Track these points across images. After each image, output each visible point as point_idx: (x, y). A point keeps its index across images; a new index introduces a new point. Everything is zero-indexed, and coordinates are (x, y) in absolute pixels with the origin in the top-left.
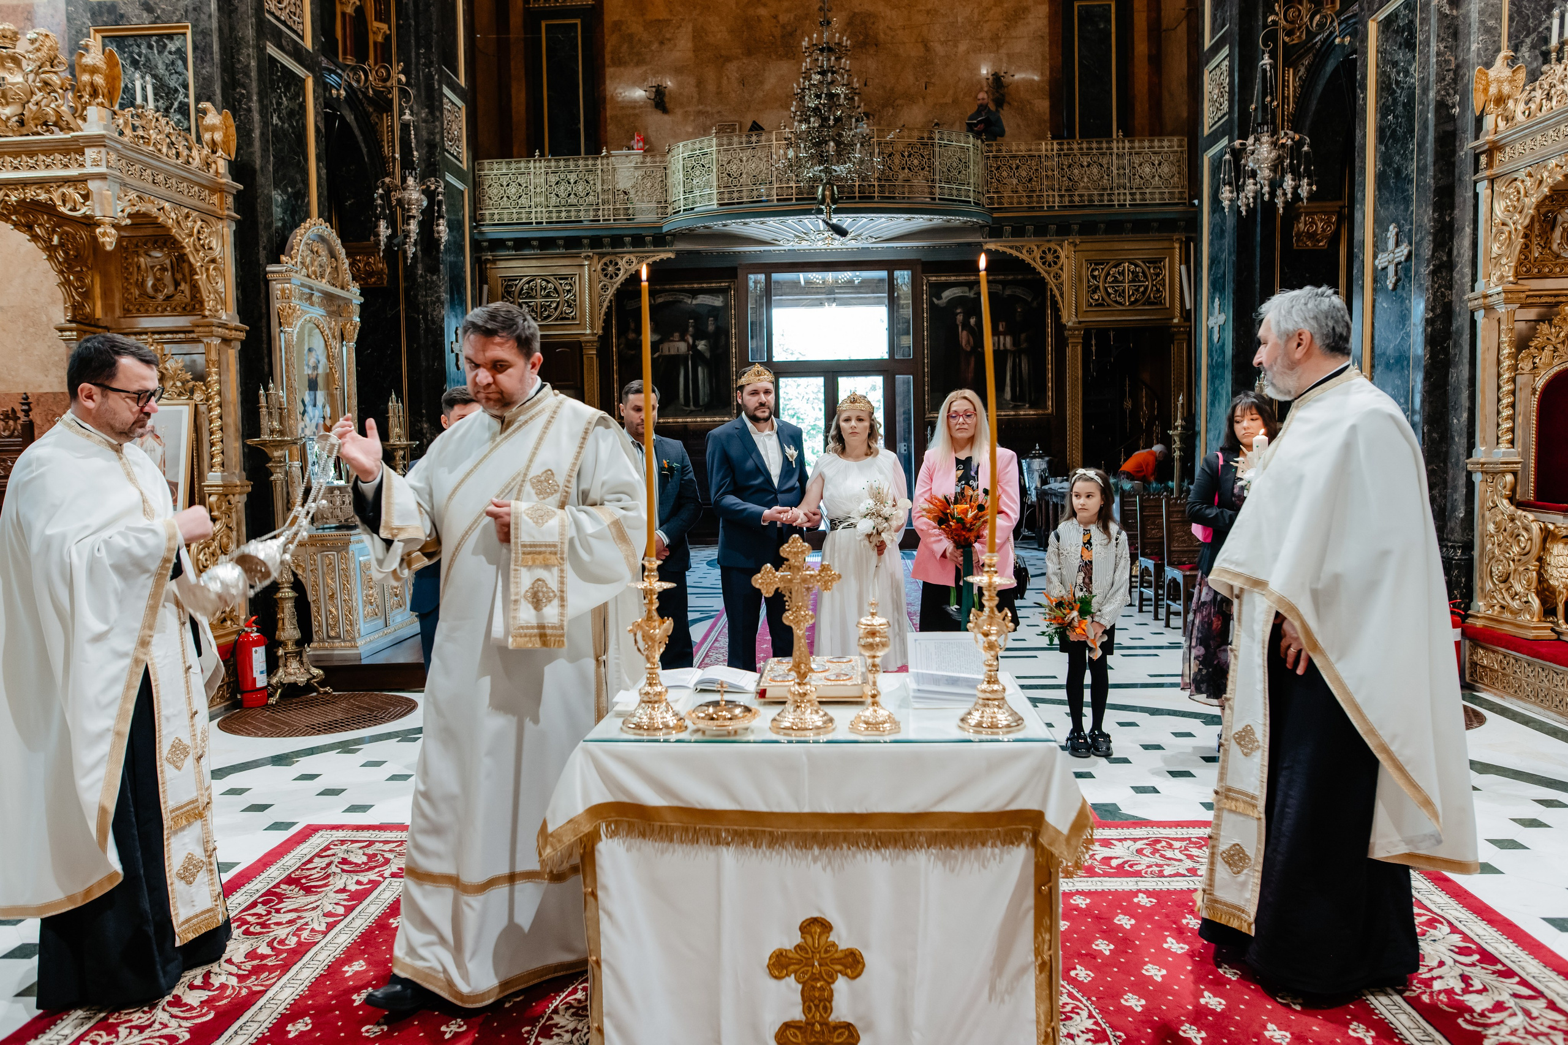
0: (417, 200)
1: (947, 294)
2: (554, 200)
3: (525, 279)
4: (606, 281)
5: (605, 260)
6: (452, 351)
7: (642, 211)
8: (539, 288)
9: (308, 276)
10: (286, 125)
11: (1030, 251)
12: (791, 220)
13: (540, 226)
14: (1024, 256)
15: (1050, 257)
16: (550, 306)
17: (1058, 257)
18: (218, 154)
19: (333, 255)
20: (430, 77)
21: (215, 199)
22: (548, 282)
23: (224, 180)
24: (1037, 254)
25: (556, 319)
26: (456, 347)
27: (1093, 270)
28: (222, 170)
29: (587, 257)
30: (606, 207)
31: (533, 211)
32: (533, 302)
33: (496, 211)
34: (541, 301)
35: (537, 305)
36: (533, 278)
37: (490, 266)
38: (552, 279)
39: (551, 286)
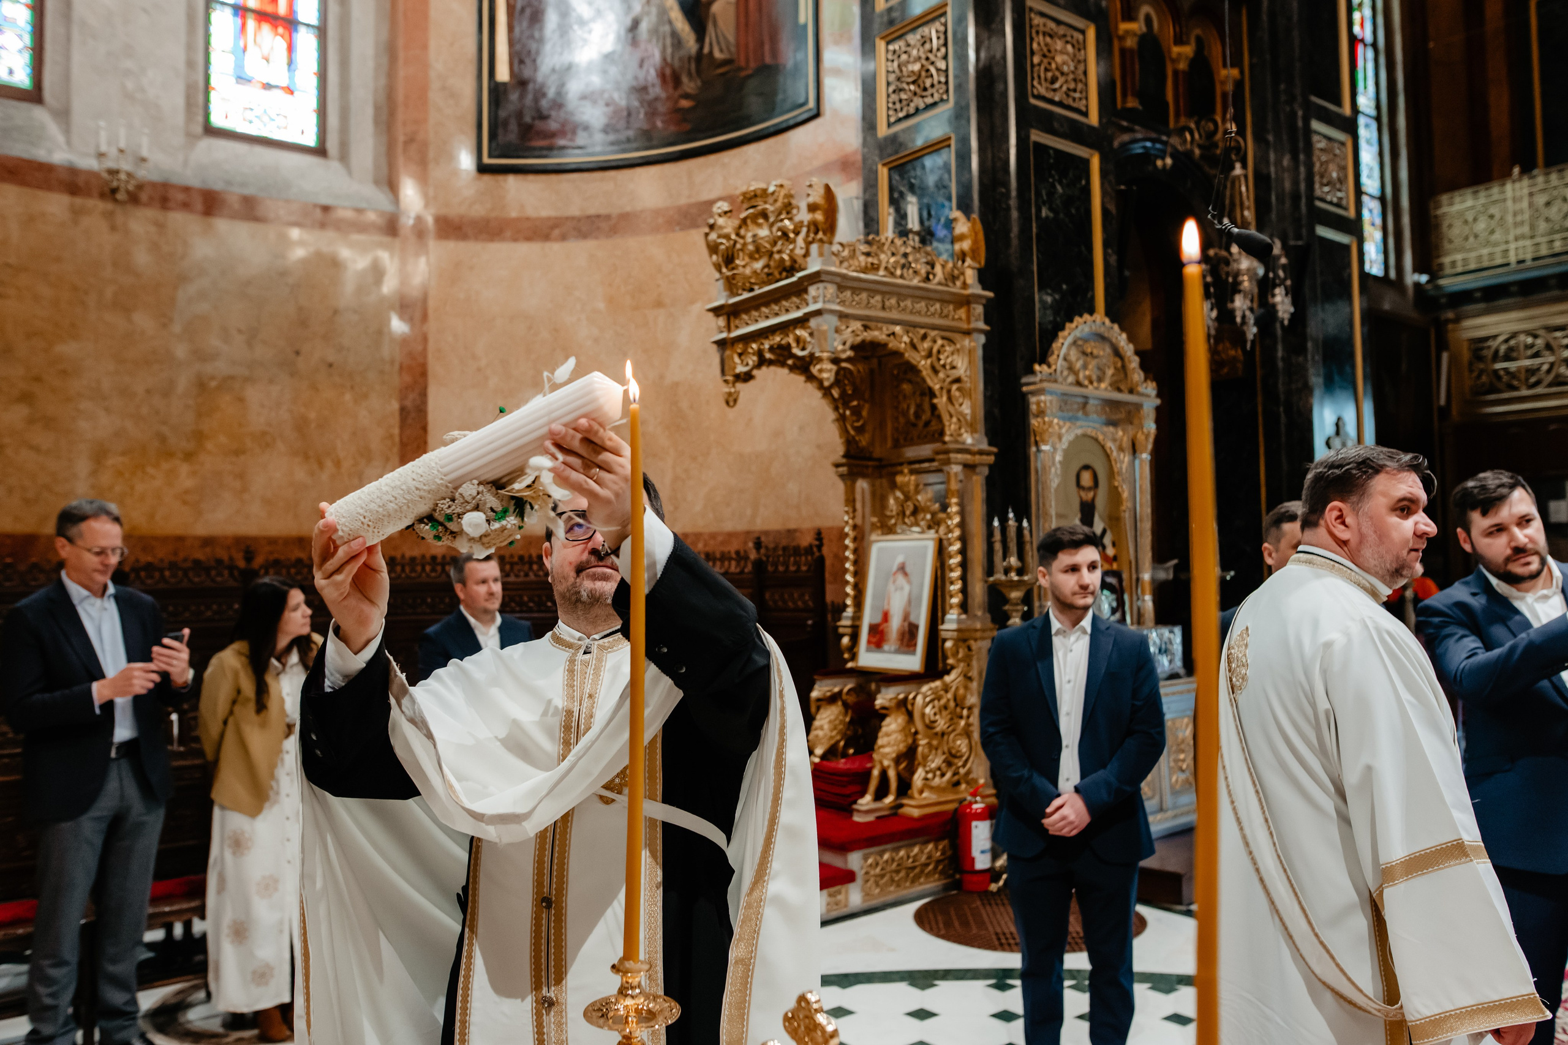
0: (1248, 270)
2: (1543, 226)
3: (1501, 339)
8: (1522, 347)
9: (1079, 383)
10: (1061, 216)
13: (1522, 266)
16: (1538, 369)
18: (966, 264)
19: (1117, 353)
20: (1294, 114)
21: (962, 313)
22: (1535, 336)
23: (969, 291)
25: (1550, 385)
28: (969, 281)
31: (1512, 246)
32: (1512, 366)
33: (1458, 257)
34: (1527, 363)
35: (1519, 369)
36: (1514, 335)
37: (1450, 326)
38: (1541, 332)
39: (1540, 342)
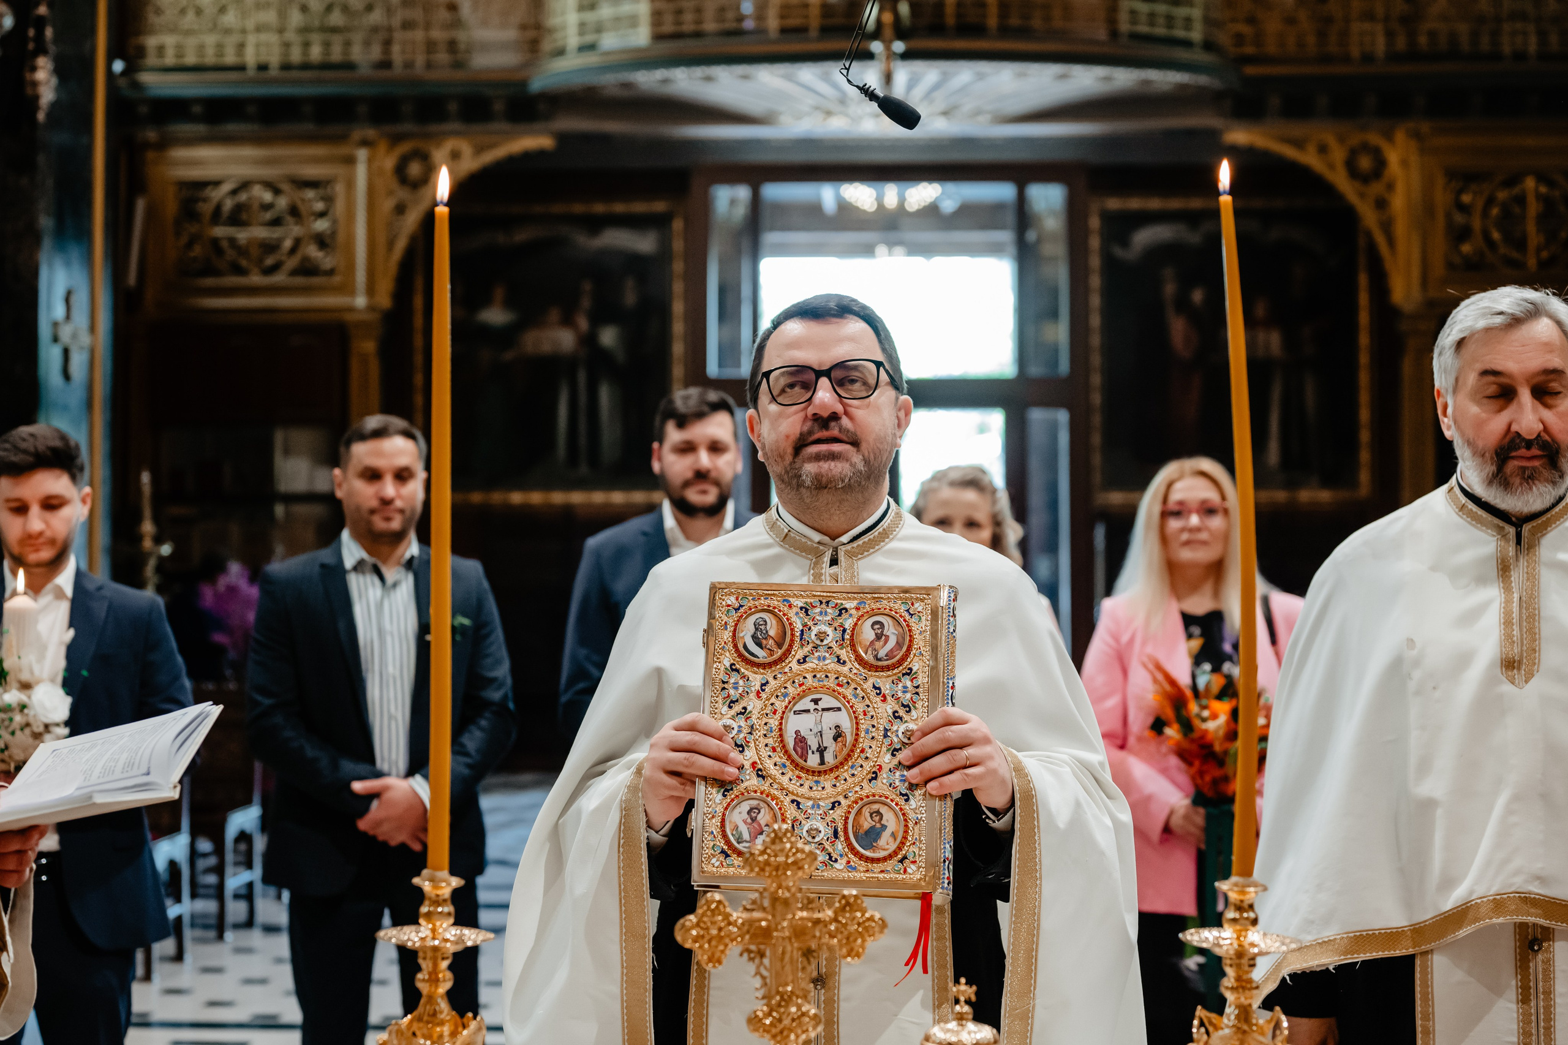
1: (1144, 237)
2: (296, 18)
3: (226, 188)
4: (403, 194)
5: (405, 147)
6: (56, 339)
7: (485, 47)
8: (256, 206)
11: (1323, 149)
12: (807, 73)
13: (263, 75)
14: (1310, 158)
15: (1365, 163)
16: (278, 245)
17: (1381, 163)
22: (277, 191)
24: (1338, 155)
25: (295, 273)
26: (65, 333)
27: (1460, 192)
29: (365, 143)
30: (409, 35)
31: (251, 40)
32: (243, 235)
33: (169, 41)
34: (260, 233)
35: (251, 242)
36: (245, 185)
37: (151, 155)
38: (285, 187)
39: (282, 202)
